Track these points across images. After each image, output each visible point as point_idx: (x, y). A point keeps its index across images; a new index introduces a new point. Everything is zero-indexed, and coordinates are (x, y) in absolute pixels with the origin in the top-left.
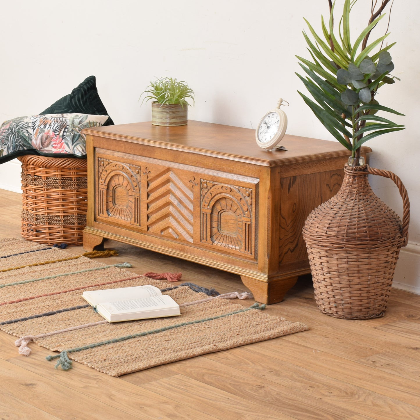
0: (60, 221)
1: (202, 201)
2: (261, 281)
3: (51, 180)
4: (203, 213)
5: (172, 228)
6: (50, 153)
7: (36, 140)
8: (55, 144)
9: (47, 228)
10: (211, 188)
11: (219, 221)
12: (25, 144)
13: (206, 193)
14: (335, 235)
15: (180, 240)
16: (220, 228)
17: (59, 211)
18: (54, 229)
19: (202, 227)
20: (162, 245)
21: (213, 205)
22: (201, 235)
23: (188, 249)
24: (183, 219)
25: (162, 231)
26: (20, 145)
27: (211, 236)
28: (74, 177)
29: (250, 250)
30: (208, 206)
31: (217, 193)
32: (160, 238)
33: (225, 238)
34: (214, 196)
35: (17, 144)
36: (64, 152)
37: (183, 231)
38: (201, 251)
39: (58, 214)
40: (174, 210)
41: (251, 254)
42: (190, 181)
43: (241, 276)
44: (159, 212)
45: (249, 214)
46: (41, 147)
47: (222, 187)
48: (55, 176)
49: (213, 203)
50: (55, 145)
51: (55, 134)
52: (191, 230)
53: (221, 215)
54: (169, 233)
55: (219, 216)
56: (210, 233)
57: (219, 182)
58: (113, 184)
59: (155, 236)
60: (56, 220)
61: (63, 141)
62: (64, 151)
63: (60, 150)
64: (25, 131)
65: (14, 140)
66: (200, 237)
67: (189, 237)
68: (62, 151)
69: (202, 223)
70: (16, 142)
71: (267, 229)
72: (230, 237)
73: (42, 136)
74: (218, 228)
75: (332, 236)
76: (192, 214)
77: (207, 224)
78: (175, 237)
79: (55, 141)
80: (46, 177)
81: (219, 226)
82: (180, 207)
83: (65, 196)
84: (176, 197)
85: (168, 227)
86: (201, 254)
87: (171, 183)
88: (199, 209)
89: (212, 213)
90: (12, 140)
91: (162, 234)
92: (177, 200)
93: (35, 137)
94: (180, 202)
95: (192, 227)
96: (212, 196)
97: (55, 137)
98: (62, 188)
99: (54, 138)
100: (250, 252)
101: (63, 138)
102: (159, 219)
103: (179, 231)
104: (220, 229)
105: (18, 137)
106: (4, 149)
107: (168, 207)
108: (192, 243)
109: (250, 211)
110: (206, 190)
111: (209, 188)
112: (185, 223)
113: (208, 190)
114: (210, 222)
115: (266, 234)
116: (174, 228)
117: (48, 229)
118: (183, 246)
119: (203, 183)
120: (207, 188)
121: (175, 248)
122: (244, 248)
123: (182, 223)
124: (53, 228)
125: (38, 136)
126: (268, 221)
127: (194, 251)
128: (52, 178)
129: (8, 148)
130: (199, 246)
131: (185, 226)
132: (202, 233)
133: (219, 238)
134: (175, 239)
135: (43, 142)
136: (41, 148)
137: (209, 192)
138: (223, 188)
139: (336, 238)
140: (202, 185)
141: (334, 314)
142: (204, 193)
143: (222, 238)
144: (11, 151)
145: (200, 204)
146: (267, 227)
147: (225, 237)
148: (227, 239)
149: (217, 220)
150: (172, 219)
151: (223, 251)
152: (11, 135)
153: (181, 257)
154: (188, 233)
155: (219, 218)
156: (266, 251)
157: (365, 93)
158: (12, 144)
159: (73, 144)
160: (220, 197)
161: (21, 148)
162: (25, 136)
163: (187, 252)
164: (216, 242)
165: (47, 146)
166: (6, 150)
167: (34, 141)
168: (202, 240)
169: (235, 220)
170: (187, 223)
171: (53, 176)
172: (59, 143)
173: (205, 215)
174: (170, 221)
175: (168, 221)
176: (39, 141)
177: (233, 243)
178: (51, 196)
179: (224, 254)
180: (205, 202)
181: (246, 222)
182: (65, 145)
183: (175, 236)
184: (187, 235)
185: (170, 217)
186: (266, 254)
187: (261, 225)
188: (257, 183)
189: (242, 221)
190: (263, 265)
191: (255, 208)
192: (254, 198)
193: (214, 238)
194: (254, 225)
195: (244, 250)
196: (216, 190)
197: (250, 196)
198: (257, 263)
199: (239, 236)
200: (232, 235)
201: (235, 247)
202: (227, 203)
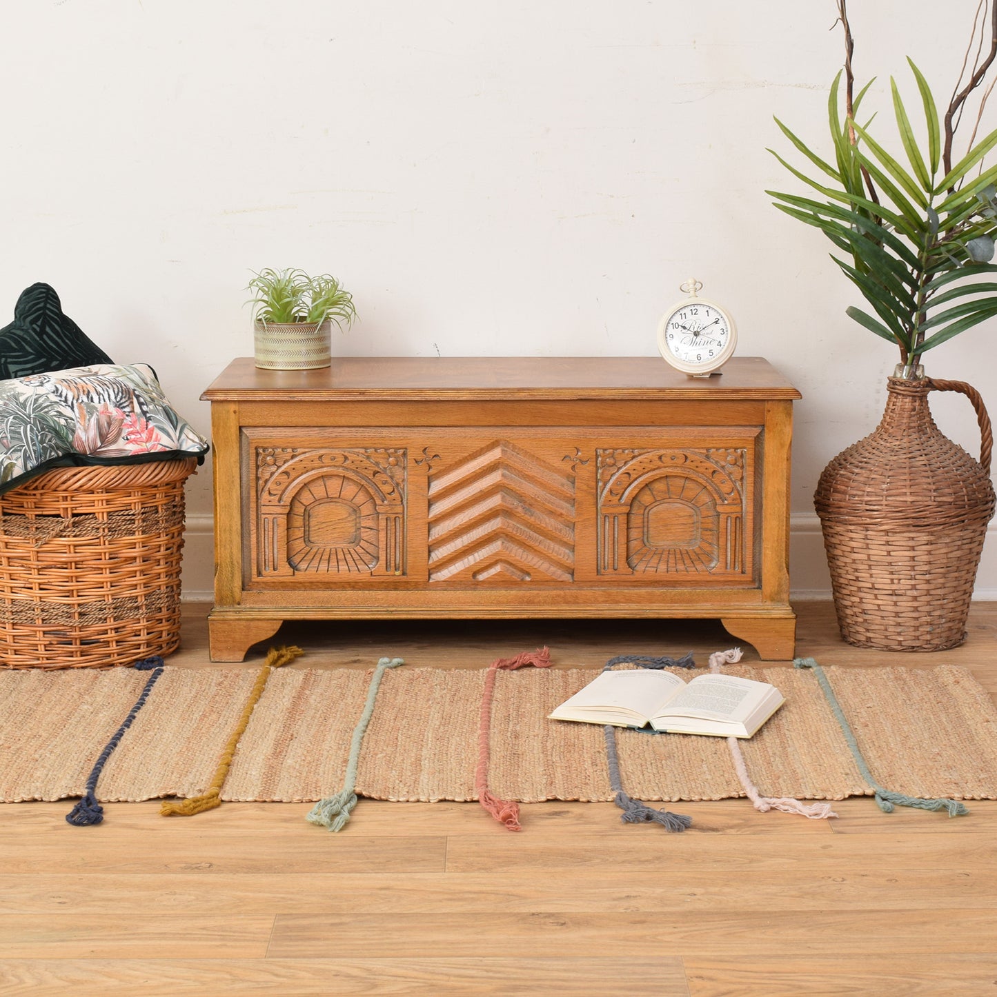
0: (138, 608)
2: (779, 619)
3: (119, 518)
4: (605, 517)
5: (508, 562)
6: (123, 455)
7: (86, 430)
8: (132, 433)
9: (111, 629)
10: (626, 463)
12: (60, 443)
13: (613, 475)
14: (952, 500)
15: (533, 582)
16: (648, 538)
17: (136, 585)
18: (128, 630)
19: (602, 545)
22: (597, 561)
23: (558, 596)
24: (542, 538)
25: (476, 573)
26: (51, 446)
27: (628, 558)
28: (162, 505)
29: (738, 565)
30: (619, 499)
31: (645, 471)
32: (468, 590)
33: (664, 556)
34: (636, 479)
35: (45, 445)
36: (159, 449)
37: (542, 562)
38: (599, 592)
39: (134, 593)
40: (512, 526)
41: (742, 572)
42: (564, 458)
43: (722, 620)
45: (738, 497)
46: (99, 444)
47: (660, 458)
48: (128, 508)
49: (635, 492)
50: (133, 437)
51: (124, 412)
52: (565, 558)
53: (650, 512)
54: (500, 574)
55: (646, 515)
56: (625, 553)
57: (650, 448)
58: (306, 498)
59: (449, 588)
60: (130, 609)
61: (151, 425)
62: (160, 447)
63: (149, 445)
64: (55, 413)
65: (37, 437)
67: (560, 572)
68: (152, 448)
69: (601, 537)
70: (42, 442)
72: (677, 552)
73: (98, 421)
74: (643, 540)
75: (946, 504)
76: (572, 525)
77: (618, 535)
78: (519, 579)
79: (131, 426)
80: (108, 513)
81: (645, 536)
82: (533, 515)
83: (149, 550)
84: (519, 496)
85: (496, 563)
86: (601, 599)
87: (502, 471)
88: (592, 510)
89: (629, 514)
90: (31, 438)
91: (476, 580)
92: (522, 501)
93: (82, 423)
94: (534, 504)
96: (631, 479)
97: (128, 418)
98: (144, 532)
99: (125, 421)
100: (738, 569)
101: (148, 419)
102: (466, 550)
103: (531, 564)
104: (648, 541)
105: (43, 429)
106: (15, 462)
107: (493, 520)
108: (571, 581)
109: (738, 492)
110: (612, 470)
111: (619, 464)
112: (548, 545)
113: (619, 469)
114: (625, 531)
115: (784, 528)
116: (515, 560)
117: (113, 632)
119: (603, 456)
120: (614, 464)
121: (519, 601)
122: (723, 565)
123: (540, 546)
124: (124, 627)
125: (89, 420)
127: (577, 597)
128: (122, 513)
129: (26, 458)
130: (593, 584)
131: (549, 552)
133: (647, 557)
134: (517, 583)
135: (104, 432)
136: (100, 447)
137: (622, 471)
138: (663, 458)
139: (952, 506)
141: (924, 646)
143: (656, 558)
144: (32, 464)
145: (594, 501)
147: (665, 553)
148: (671, 556)
149: (641, 524)
150: (505, 544)
151: (662, 581)
152: (22, 428)
154: (559, 563)
155: (646, 519)
156: (784, 560)
157: (981, 245)
158: (35, 448)
159: (175, 429)
160: (655, 478)
161: (53, 454)
162: (59, 423)
164: (640, 567)
165: (115, 441)
166: (20, 463)
167: (80, 433)
168: (602, 571)
169: (690, 516)
171: (125, 508)
172: (143, 431)
173: (613, 519)
174: (500, 549)
175: (497, 548)
176: (93, 432)
177: (687, 561)
178: (119, 555)
179: (664, 588)
180: (611, 493)
181: (728, 515)
182: (157, 431)
183: (517, 576)
184: (554, 569)
185: (500, 541)
186: (784, 565)
187: (770, 514)
188: (755, 435)
189: (715, 514)
190: (776, 588)
191: (754, 484)
192: (749, 466)
193: (634, 560)
194: (751, 517)
195: (723, 569)
196: (643, 465)
197: (739, 463)
198: (757, 588)
199: (705, 545)
200: (684, 547)
201: (694, 569)
202: (671, 485)
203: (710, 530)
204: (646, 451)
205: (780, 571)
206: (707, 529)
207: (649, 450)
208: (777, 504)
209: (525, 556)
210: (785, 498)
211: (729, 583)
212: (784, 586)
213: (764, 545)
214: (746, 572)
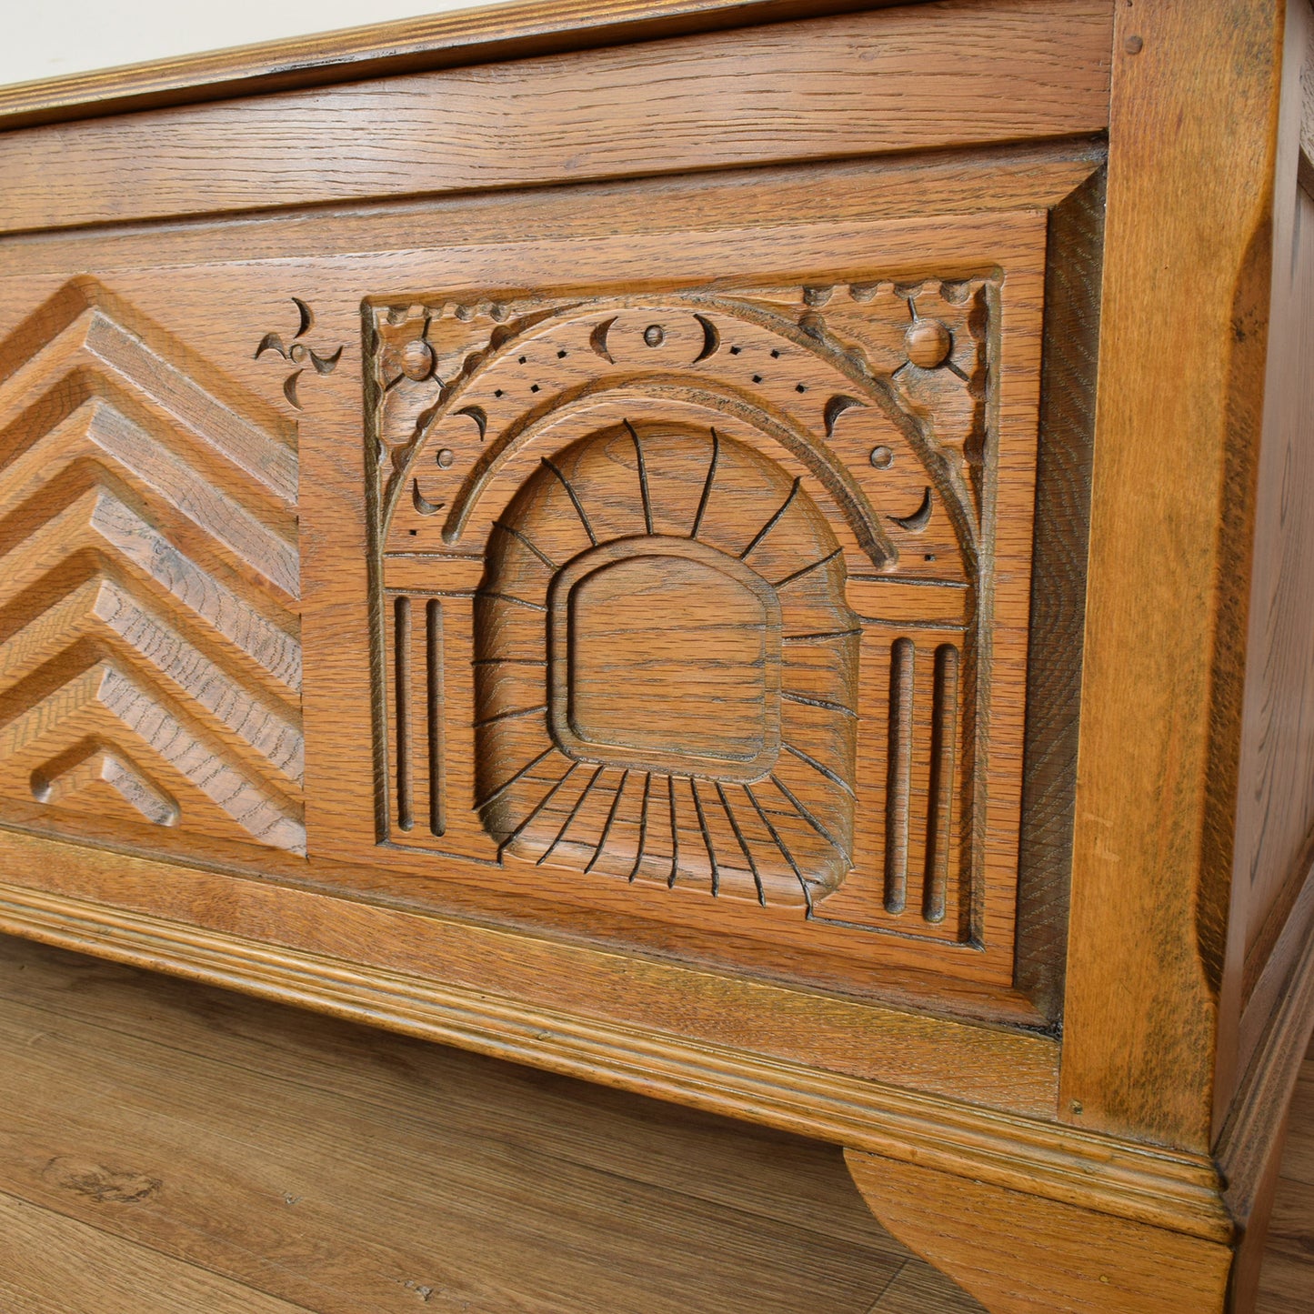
1: (388, 494)
2: (1142, 1222)
4: (400, 604)
5: (117, 749)
10: (471, 366)
11: (561, 649)
13: (424, 420)
15: (187, 834)
16: (570, 711)
19: (389, 723)
20: (50, 881)
21: (497, 512)
22: (378, 787)
23: (260, 903)
24: (214, 670)
25: (40, 779)
27: (485, 792)
29: (947, 895)
30: (448, 530)
31: (539, 397)
32: (28, 832)
33: (629, 805)
34: (508, 437)
37: (217, 763)
38: (384, 916)
40: (127, 613)
41: (967, 935)
42: (264, 344)
43: (847, 1155)
44: (16, 638)
45: (953, 542)
47: (599, 335)
49: (504, 498)
52: (283, 755)
53: (583, 597)
54: (100, 789)
55: (561, 611)
56: (470, 768)
57: (563, 295)
66: (369, 804)
67: (269, 811)
69: (388, 687)
71: (1204, 678)
72: (682, 788)
74: (549, 718)
76: (293, 623)
77: (441, 688)
78: (151, 819)
81: (561, 703)
82: (181, 577)
84: (141, 502)
85: (89, 747)
86: (395, 946)
87: (97, 405)
88: (360, 566)
89: (485, 596)
91: (44, 800)
92: (154, 523)
94: (182, 536)
95: (292, 732)
96: (490, 437)
100: (946, 917)
102: (13, 689)
103: (181, 767)
104: (571, 724)
107: (81, 590)
108: (302, 853)
109: (955, 513)
110: (422, 397)
111: (448, 369)
112: (230, 696)
113: (447, 393)
114: (470, 672)
115: (1200, 728)
116: (139, 746)
118: (218, 882)
119: (392, 335)
120: (429, 372)
121: (152, 901)
122: (876, 885)
123: (206, 703)
126: (1221, 588)
127: (315, 918)
130: (363, 874)
131: (232, 725)
132: (390, 771)
133: (565, 798)
134: (144, 834)
137: (460, 401)
138: (611, 337)
140: (377, 360)
142: (405, 428)
143: (596, 807)
145: (362, 530)
146: (1206, 657)
147: (634, 788)
148: (657, 807)
149: (542, 646)
150: (113, 684)
151: (612, 914)
153: (205, 973)
154: (257, 775)
155: (561, 629)
156: (1191, 911)
160: (581, 432)
163: (257, 934)
164: (534, 842)
168: (395, 829)
169: (744, 625)
170: (245, 697)
173: (415, 618)
174: (98, 697)
175: (92, 695)
177: (722, 839)
179: (613, 943)
180: (417, 498)
181: (900, 631)
183: (147, 807)
184: (251, 796)
185: (104, 670)
186: (1190, 937)
187: (1122, 644)
188: (1055, 200)
189: (845, 624)
190: (1138, 1052)
191: (1039, 471)
192: (1015, 369)
193: (515, 803)
194: (1019, 655)
195: (873, 907)
196: (532, 372)
197: (965, 358)
198: (1044, 1030)
199: (795, 773)
200: (712, 770)
201: (748, 879)
202: (656, 472)
203: (825, 704)
204: (546, 305)
205: (1164, 961)
206: (807, 698)
207: (560, 303)
208: (1164, 593)
209: (166, 734)
210: (1212, 561)
211: (904, 977)
212: (1183, 1051)
213: (1085, 809)
214: (985, 938)
